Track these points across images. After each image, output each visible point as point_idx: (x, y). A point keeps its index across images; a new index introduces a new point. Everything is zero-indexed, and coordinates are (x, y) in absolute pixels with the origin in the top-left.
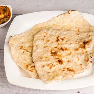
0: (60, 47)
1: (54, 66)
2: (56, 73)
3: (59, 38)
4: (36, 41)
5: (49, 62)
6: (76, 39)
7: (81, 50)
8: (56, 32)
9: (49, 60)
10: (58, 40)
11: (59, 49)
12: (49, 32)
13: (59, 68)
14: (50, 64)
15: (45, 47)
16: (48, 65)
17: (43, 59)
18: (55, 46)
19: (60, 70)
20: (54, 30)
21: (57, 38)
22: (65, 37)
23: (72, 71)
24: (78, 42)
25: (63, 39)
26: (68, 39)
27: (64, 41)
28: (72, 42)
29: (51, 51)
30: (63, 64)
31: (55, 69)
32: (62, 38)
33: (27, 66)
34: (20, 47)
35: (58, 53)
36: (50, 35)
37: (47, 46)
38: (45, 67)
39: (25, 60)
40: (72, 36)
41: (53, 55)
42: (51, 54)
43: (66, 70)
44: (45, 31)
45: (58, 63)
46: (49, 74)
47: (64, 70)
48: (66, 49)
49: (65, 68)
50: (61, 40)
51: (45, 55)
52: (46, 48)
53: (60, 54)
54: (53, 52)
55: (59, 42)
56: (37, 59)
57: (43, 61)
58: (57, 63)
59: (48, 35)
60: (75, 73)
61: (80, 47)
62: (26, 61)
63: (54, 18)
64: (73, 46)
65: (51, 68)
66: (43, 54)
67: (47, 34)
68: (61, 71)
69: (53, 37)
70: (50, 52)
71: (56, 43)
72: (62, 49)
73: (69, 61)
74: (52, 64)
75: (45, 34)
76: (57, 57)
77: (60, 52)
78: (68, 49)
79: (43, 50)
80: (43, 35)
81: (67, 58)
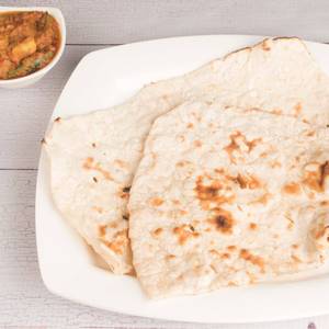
0: (234, 170)
2: (197, 263)
3: (239, 141)
4: (154, 139)
5: (185, 220)
6: (302, 150)
8: (235, 117)
9: (183, 212)
10: (233, 146)
11: (229, 178)
12: (209, 115)
13: (212, 243)
14: (184, 225)
15: (181, 164)
16: (176, 230)
17: (163, 207)
18: (219, 167)
19: (213, 251)
20: (227, 107)
21: (233, 137)
22: (260, 140)
24: (302, 162)
25: (251, 145)
26: (271, 147)
27: (255, 153)
28: (282, 160)
29: (199, 181)
30: (231, 232)
31: (197, 246)
32: (250, 139)
34: (83, 162)
35: (221, 193)
36: (211, 125)
37: (188, 163)
38: (162, 235)
39: (95, 207)
40: (287, 138)
41: (204, 196)
43: (235, 254)
44: (197, 107)
45: (213, 227)
46: (171, 260)
47: (226, 255)
48: (256, 183)
49: (231, 248)
50: (244, 147)
51: (176, 193)
52: (186, 167)
53: (228, 194)
54: (207, 183)
55: (235, 153)
56: (143, 203)
57: (161, 213)
58: (208, 225)
59: (204, 125)
61: (305, 181)
62: (100, 212)
63: (211, 63)
64: (284, 174)
65: (182, 240)
66: (168, 189)
67: (199, 119)
68: (215, 256)
69: (220, 133)
70: (195, 186)
71: (224, 154)
72: (240, 182)
73: (253, 226)
74: (192, 228)
75: (192, 117)
76: (213, 205)
77: (229, 189)
78: (262, 183)
79: (173, 174)
80: (186, 120)
81: (249, 215)
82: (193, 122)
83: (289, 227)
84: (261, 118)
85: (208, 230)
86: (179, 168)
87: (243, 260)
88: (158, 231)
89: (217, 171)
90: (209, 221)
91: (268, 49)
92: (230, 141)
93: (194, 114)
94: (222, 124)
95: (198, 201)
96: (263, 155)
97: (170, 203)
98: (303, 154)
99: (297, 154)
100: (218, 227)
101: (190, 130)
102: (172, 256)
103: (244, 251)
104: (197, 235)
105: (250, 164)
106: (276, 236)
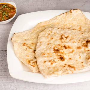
0: (63, 45)
1: (56, 62)
2: (57, 69)
3: (63, 37)
4: (40, 38)
7: (83, 49)
8: (61, 31)
9: (51, 56)
10: (62, 38)
11: (62, 47)
12: (54, 31)
13: (60, 64)
14: (52, 60)
15: (48, 44)
16: (50, 61)
17: (45, 55)
18: (59, 44)
20: (59, 28)
21: (61, 36)
22: (69, 36)
23: (73, 67)
24: (81, 41)
25: (66, 38)
26: (72, 38)
27: (68, 40)
28: (75, 41)
29: (54, 48)
30: (64, 61)
31: (56, 65)
32: (66, 36)
33: (29, 62)
34: (23, 44)
35: (61, 51)
36: (55, 33)
37: (50, 43)
38: (46, 63)
39: (27, 56)
40: (76, 35)
41: (56, 52)
42: (54, 51)
43: (67, 66)
44: (50, 29)
45: (60, 60)
46: (50, 69)
47: (64, 67)
48: (69, 47)
49: (65, 65)
50: (65, 39)
51: (48, 52)
52: (50, 45)
53: (62, 51)
54: (56, 49)
55: (63, 40)
56: (39, 55)
57: (45, 57)
58: (58, 60)
59: (53, 33)
60: (75, 70)
61: (83, 46)
63: (56, 17)
64: (76, 45)
65: (52, 64)
66: (46, 51)
67: (51, 32)
68: (61, 67)
71: (59, 41)
72: (65, 47)
73: (70, 59)
75: (50, 32)
76: (59, 54)
77: (62, 50)
78: (71, 47)
79: (46, 47)
80: (48, 33)
81: (69, 56)
82: (50, 33)
84: (68, 31)
85: (58, 61)
86: (48, 45)
87: (69, 67)
88: (45, 62)
90: (58, 58)
92: (61, 37)
93: (50, 31)
94: (58, 33)
95: (55, 53)
96: (70, 40)
97: (47, 54)
98: (81, 39)
99: (79, 39)
101: (49, 35)
102: (50, 68)
103: (69, 65)
106: (77, 60)
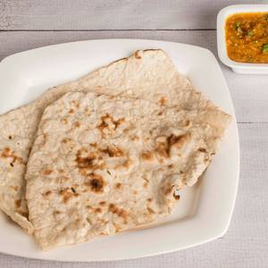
2: (76, 217)
3: (108, 121)
4: (44, 123)
5: (68, 184)
6: (154, 126)
8: (104, 103)
9: (66, 179)
10: (104, 125)
11: (100, 150)
12: (86, 102)
14: (68, 188)
15: (65, 141)
16: (61, 192)
17: (51, 176)
18: (93, 141)
19: (89, 207)
20: (98, 96)
21: (103, 118)
22: (123, 119)
23: (121, 214)
24: (155, 135)
25: (117, 124)
26: (131, 124)
27: (120, 130)
28: (139, 134)
29: (79, 153)
30: (102, 191)
31: (77, 203)
32: (116, 119)
35: (95, 162)
36: (86, 110)
37: (70, 140)
38: (51, 196)
40: (143, 117)
41: (82, 165)
42: (75, 164)
43: (105, 209)
44: (76, 96)
45: (90, 187)
46: (57, 216)
48: (121, 152)
49: (102, 203)
50: (111, 126)
51: (61, 164)
52: (68, 143)
53: (100, 163)
54: (84, 155)
55: (105, 130)
56: (37, 174)
57: (50, 180)
58: (85, 187)
59: (82, 110)
60: (126, 223)
61: (157, 150)
65: (66, 200)
66: (55, 161)
67: (78, 106)
68: (90, 211)
69: (93, 116)
70: (75, 158)
71: (97, 132)
72: (109, 152)
73: (118, 186)
74: (74, 191)
75: (73, 104)
76: (89, 172)
77: (100, 158)
78: (125, 152)
79: (59, 149)
80: (68, 107)
81: (116, 177)
82: (73, 107)
83: (145, 185)
84: (124, 102)
85: (85, 191)
86: (64, 144)
87: (111, 213)
88: (48, 193)
89: (91, 145)
90: (86, 184)
91: (139, 58)
92: (101, 122)
93: (74, 102)
94: (95, 109)
95: (77, 169)
96: (126, 131)
97: (57, 172)
98: (155, 129)
99: (151, 129)
100: (93, 188)
101: (71, 114)
102: (58, 212)
103: (112, 206)
104: (77, 195)
105: (116, 138)
106: (135, 193)
